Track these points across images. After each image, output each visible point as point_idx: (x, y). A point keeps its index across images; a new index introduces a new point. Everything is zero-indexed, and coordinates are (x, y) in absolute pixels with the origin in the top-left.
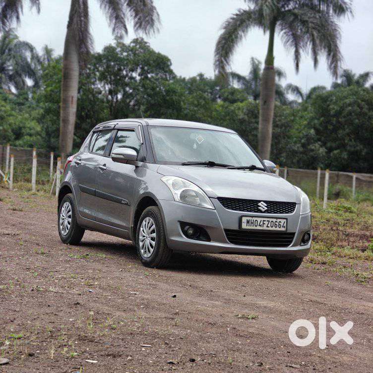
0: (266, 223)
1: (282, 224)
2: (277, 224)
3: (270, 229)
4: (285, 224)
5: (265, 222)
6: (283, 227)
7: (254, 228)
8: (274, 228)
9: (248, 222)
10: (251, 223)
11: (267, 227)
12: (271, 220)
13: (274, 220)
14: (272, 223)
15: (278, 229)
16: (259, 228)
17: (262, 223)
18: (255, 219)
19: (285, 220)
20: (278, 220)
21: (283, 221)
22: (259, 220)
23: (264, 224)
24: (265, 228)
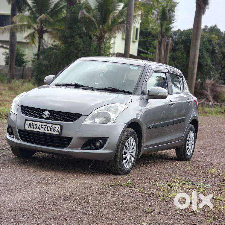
0: (44, 127)
1: (56, 129)
2: (53, 129)
3: (47, 132)
4: (59, 130)
5: (42, 126)
6: (57, 131)
7: (34, 130)
8: (49, 132)
9: (30, 125)
10: (32, 126)
11: (44, 130)
12: (47, 125)
13: (50, 125)
14: (48, 127)
15: (53, 132)
16: (37, 130)
17: (40, 127)
18: (35, 123)
19: (59, 126)
20: (54, 126)
21: (57, 127)
22: (38, 124)
23: (42, 127)
24: (42, 131)
